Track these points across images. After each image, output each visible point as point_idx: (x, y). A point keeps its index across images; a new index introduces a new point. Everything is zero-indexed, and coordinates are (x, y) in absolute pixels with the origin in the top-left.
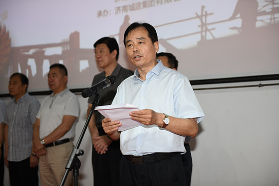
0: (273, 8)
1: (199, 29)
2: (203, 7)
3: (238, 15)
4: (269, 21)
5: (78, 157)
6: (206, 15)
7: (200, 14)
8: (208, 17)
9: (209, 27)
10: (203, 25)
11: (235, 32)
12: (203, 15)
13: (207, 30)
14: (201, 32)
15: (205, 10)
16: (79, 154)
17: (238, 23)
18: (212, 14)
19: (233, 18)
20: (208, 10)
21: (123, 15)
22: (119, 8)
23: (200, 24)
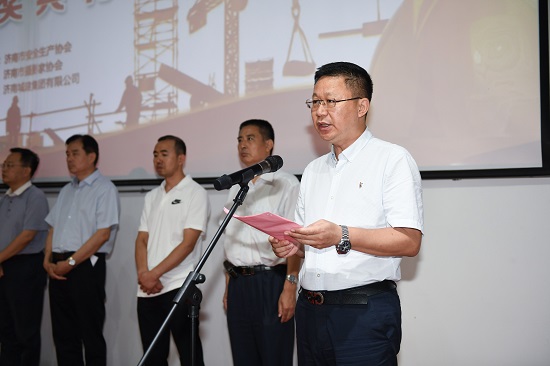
0: (156, 104)
1: (87, 121)
2: (92, 95)
3: (124, 109)
4: (150, 118)
5: (198, 286)
6: (94, 104)
7: (88, 102)
8: (97, 108)
9: (97, 119)
10: (91, 116)
11: (120, 128)
12: (90, 105)
13: (94, 122)
14: (88, 124)
15: (94, 98)
16: (199, 282)
17: (123, 117)
18: (99, 104)
19: (119, 111)
20: (96, 98)
21: (10, 96)
22: (7, 87)
23: (88, 114)
